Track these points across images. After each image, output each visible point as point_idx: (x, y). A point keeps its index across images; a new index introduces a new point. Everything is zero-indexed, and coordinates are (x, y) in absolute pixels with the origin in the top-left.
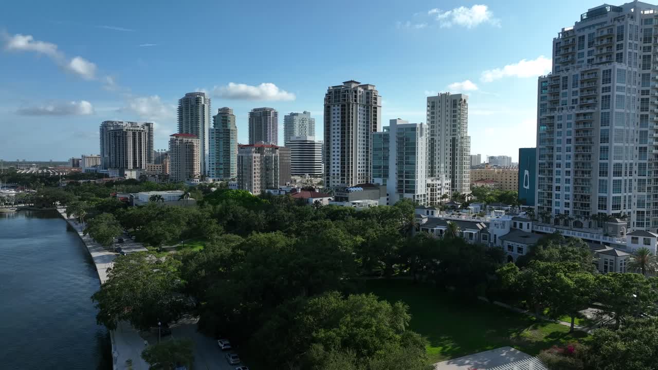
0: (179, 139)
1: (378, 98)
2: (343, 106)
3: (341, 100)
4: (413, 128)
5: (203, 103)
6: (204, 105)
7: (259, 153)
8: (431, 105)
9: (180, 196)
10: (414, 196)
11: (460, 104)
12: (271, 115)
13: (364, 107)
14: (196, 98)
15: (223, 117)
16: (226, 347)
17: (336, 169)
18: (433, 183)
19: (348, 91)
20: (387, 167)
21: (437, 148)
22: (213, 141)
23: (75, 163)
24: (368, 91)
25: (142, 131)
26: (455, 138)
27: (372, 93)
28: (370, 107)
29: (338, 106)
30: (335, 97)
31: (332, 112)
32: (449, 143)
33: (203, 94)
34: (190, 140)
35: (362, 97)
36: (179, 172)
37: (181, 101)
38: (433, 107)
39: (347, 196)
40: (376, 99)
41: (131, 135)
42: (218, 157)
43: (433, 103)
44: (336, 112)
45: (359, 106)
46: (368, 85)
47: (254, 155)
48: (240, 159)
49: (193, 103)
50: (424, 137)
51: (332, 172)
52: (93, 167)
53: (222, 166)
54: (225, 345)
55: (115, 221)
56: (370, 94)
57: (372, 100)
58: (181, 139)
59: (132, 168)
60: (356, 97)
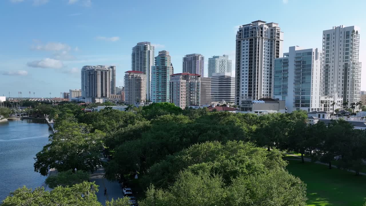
0: (131, 74)
1: (281, 34)
2: (251, 40)
3: (249, 36)
4: (309, 53)
5: (149, 50)
6: (150, 51)
7: (185, 79)
8: (326, 37)
9: (125, 108)
10: (309, 110)
11: (352, 35)
12: (199, 59)
13: (269, 41)
14: (144, 46)
15: (162, 57)
16: (128, 193)
17: (244, 90)
18: (326, 100)
19: (255, 28)
20: (286, 87)
21: (331, 72)
22: (155, 75)
23: (66, 96)
24: (272, 28)
25: (108, 71)
26: (347, 63)
27: (275, 30)
28: (273, 41)
29: (247, 40)
30: (245, 33)
31: (242, 45)
32: (342, 68)
33: (149, 43)
34: (139, 75)
35: (267, 32)
36: (130, 98)
37: (134, 49)
38: (328, 39)
39: (251, 107)
40: (278, 34)
41: (100, 74)
42: (158, 87)
43: (328, 35)
44: (246, 45)
45: (265, 40)
46: (272, 23)
47: (182, 81)
48: (172, 84)
49: (142, 49)
50: (319, 60)
51: (241, 93)
52: (76, 97)
53: (160, 94)
54: (127, 191)
55: (75, 118)
56: (274, 30)
57: (275, 35)
58: (133, 74)
59: (100, 97)
60: (262, 32)
